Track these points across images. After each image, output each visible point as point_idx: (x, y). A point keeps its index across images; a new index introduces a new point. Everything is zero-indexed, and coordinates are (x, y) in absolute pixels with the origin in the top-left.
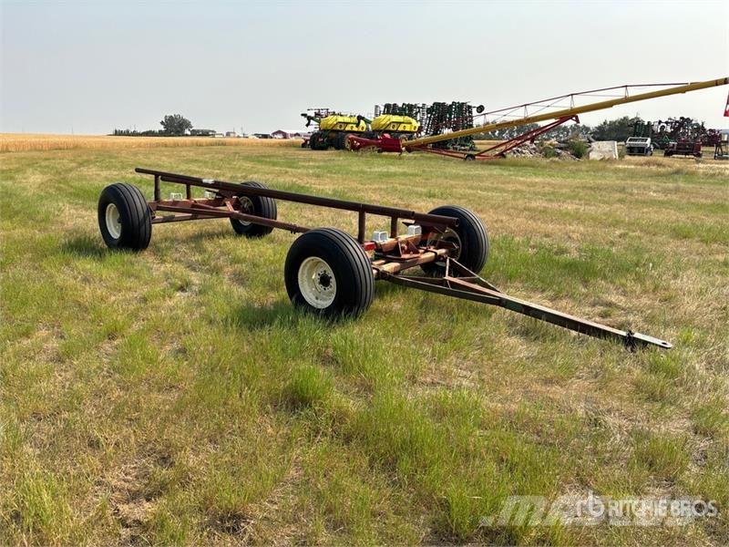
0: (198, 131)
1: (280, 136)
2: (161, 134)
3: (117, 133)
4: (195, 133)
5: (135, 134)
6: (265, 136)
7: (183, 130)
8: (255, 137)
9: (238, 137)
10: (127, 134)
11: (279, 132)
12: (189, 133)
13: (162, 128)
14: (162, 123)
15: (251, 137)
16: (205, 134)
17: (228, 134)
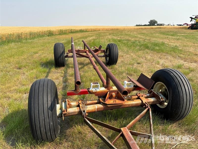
0: (159, 24)
1: (186, 25)
2: (148, 25)
3: (137, 26)
4: (158, 25)
5: (141, 26)
6: (181, 25)
7: (155, 24)
8: (177, 26)
9: (171, 26)
10: (139, 25)
11: (186, 24)
12: (156, 25)
13: (149, 24)
14: (149, 22)
15: (175, 26)
16: (161, 25)
17: (168, 25)
